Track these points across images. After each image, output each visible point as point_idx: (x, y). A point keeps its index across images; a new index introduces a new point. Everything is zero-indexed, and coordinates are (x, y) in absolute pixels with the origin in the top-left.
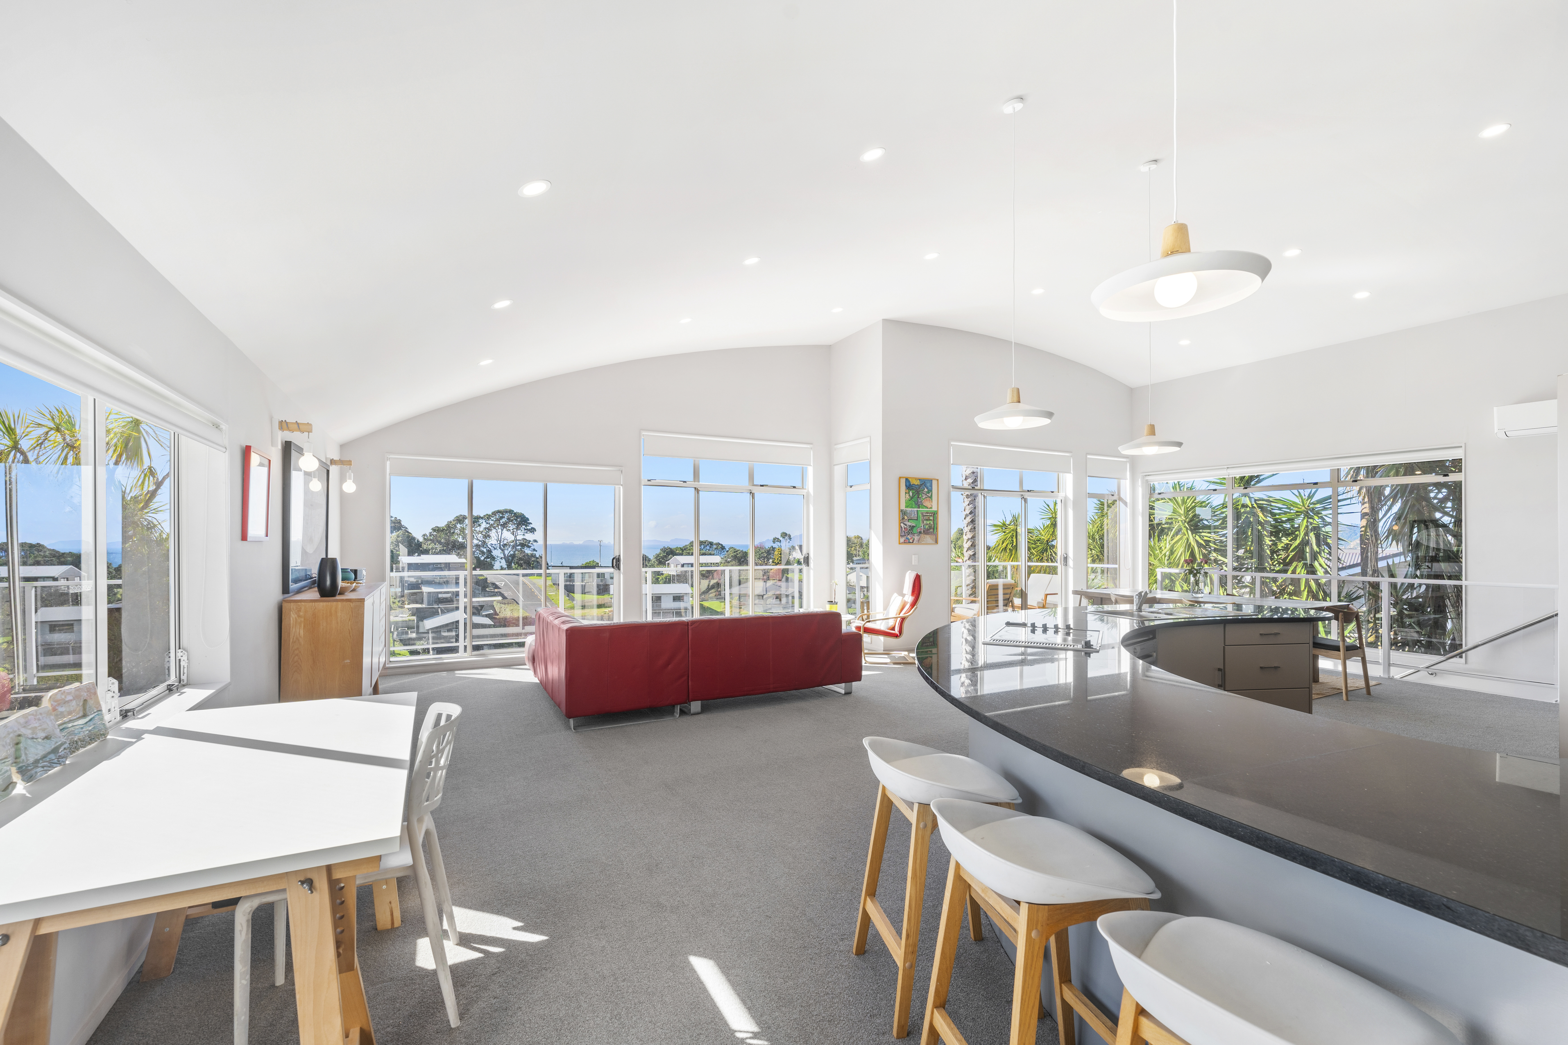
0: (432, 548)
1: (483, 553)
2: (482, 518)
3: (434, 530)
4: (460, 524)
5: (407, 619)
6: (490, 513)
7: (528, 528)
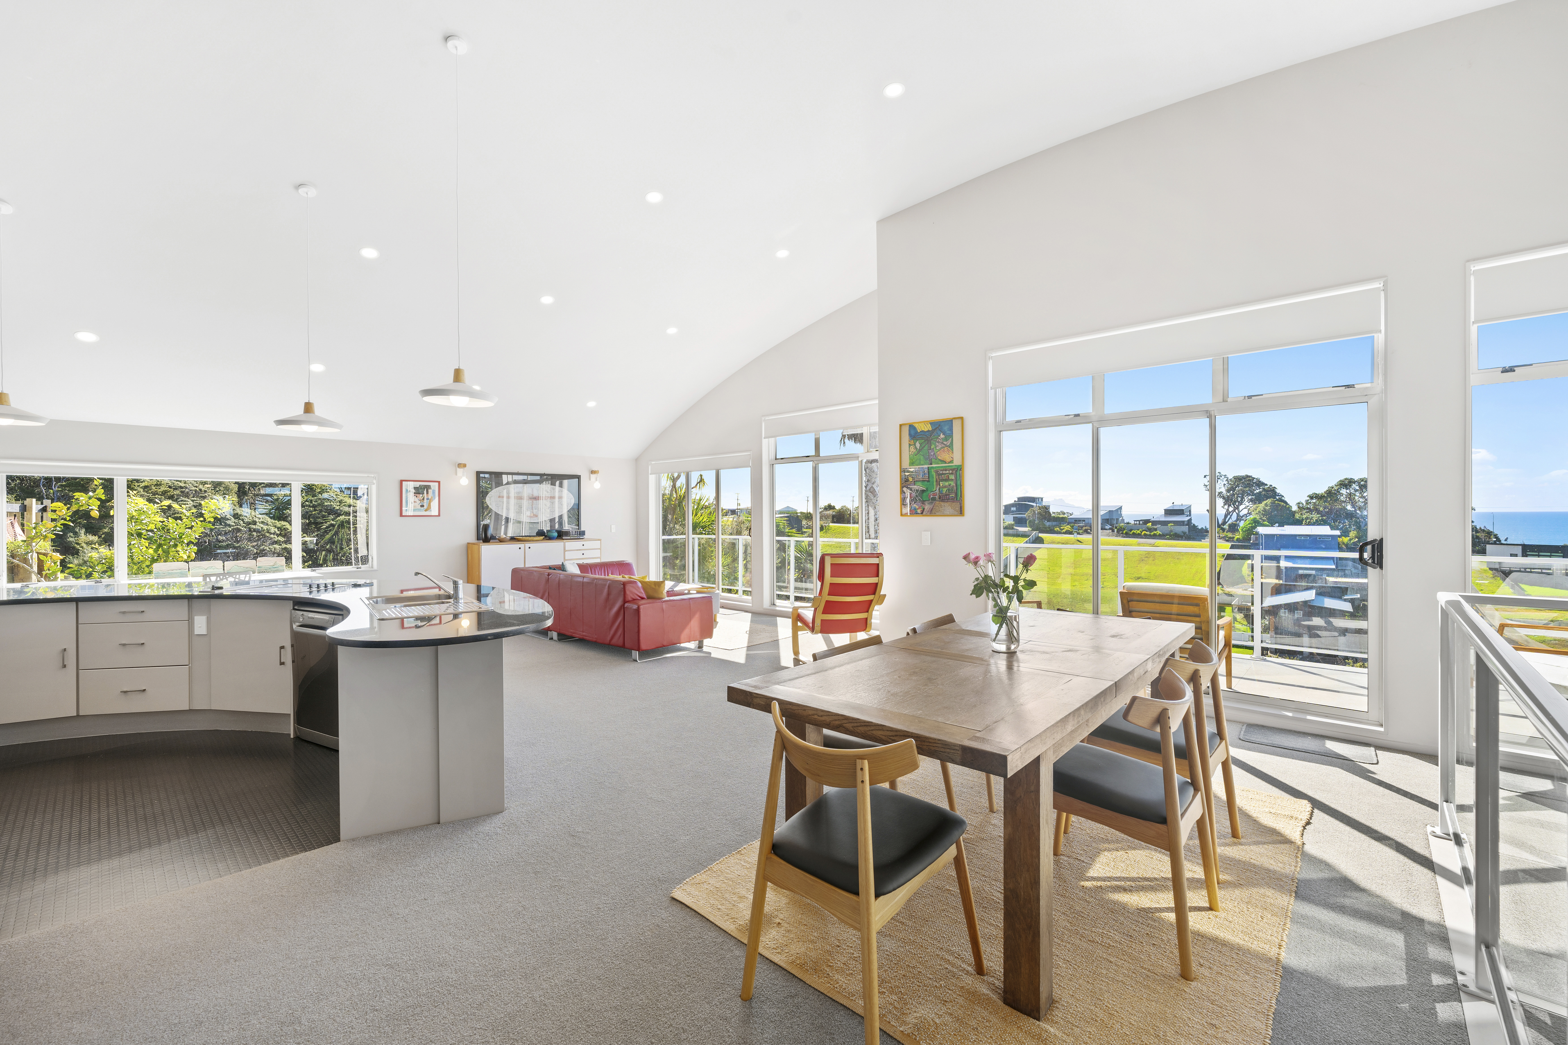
4: (1346, 489)
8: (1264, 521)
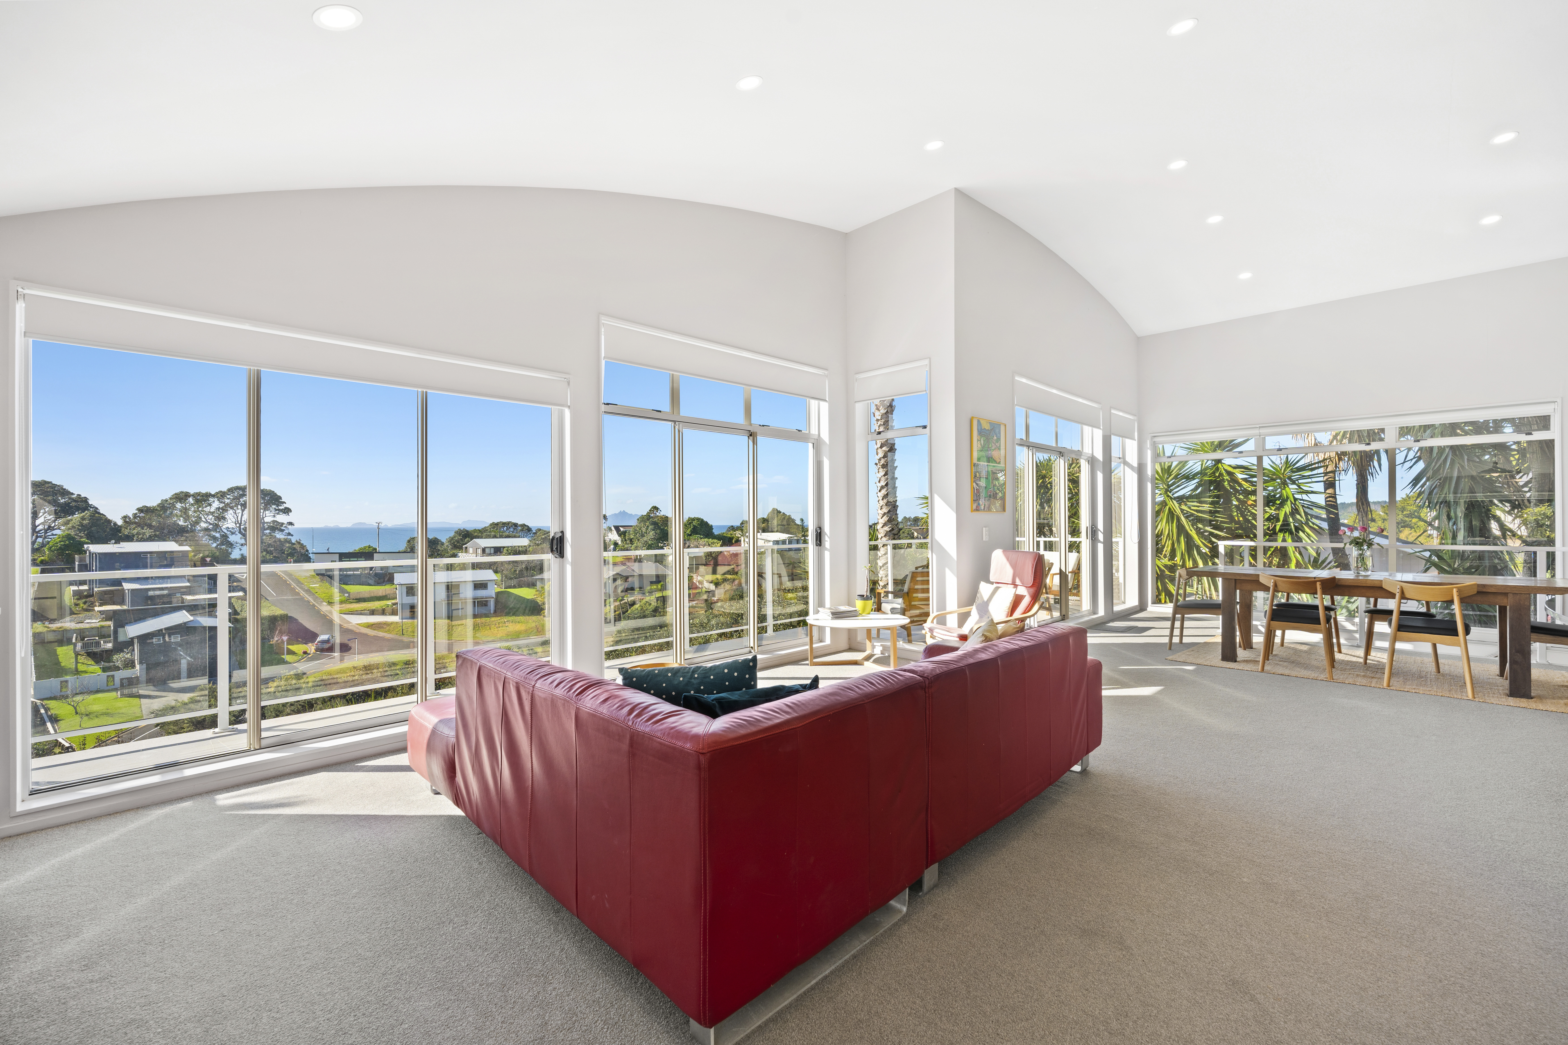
0: (138, 534)
1: (215, 539)
2: (213, 496)
3: (140, 510)
4: (181, 503)
5: (98, 625)
6: (225, 489)
7: (280, 508)
8: (82, 537)
